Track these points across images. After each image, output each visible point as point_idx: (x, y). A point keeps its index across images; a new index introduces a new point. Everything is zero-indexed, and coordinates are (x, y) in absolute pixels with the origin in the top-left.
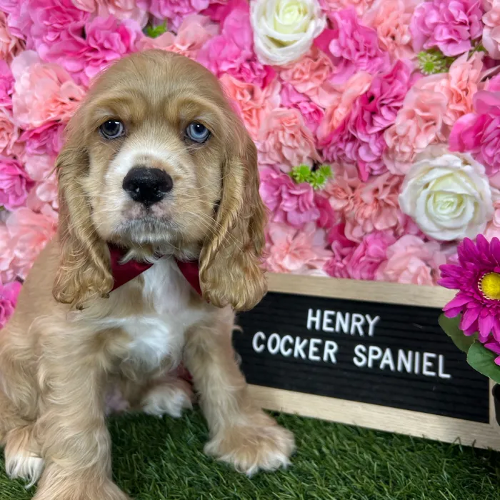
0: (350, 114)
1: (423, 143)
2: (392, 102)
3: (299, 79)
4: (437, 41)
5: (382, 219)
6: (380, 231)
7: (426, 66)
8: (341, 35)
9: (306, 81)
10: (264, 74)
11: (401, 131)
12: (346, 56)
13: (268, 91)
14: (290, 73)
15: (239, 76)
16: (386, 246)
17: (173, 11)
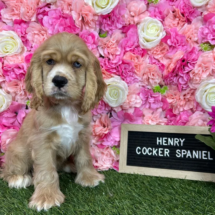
0: (176, 66)
1: (205, 76)
2: (191, 62)
3: (155, 54)
4: (208, 39)
5: (187, 106)
6: (186, 110)
7: (204, 48)
8: (172, 38)
9: (158, 54)
10: (142, 52)
11: (196, 72)
12: (173, 45)
13: (144, 58)
14: (152, 51)
15: (133, 52)
16: (188, 116)
17: (109, 28)
